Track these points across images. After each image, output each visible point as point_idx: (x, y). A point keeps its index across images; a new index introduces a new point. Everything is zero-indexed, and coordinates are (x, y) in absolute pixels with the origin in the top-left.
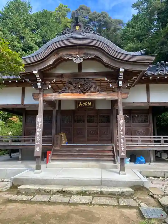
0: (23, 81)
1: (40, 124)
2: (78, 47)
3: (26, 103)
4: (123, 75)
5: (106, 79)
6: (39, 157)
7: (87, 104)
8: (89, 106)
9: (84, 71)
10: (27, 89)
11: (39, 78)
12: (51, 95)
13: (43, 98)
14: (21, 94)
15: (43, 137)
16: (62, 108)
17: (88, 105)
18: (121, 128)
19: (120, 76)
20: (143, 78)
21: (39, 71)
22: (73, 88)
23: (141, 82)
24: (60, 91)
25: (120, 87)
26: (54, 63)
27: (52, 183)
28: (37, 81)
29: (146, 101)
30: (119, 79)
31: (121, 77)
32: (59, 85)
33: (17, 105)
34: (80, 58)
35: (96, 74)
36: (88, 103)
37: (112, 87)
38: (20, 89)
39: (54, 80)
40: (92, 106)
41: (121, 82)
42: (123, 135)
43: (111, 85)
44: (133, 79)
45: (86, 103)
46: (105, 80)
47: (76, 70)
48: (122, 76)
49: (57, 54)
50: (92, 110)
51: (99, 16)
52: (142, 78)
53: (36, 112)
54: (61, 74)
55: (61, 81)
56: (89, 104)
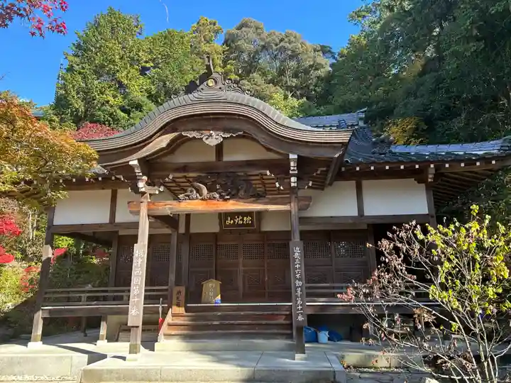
0: (113, 178)
1: (140, 260)
2: (211, 117)
3: (118, 219)
4: (297, 166)
5: (268, 173)
6: (137, 327)
7: (243, 220)
8: (247, 225)
9: (226, 158)
10: (121, 192)
11: (141, 174)
12: (163, 205)
13: (148, 210)
14: (110, 203)
15: (146, 291)
16: (193, 230)
17: (245, 222)
18: (298, 266)
19: (292, 168)
20: (343, 169)
21: (139, 160)
22: (205, 191)
23: (340, 176)
24: (181, 196)
25: (294, 187)
26: (169, 145)
27: (158, 377)
28: (138, 178)
29: (356, 214)
30: (291, 172)
31: (294, 170)
32: (182, 184)
33: (100, 225)
34: (217, 137)
35: (250, 164)
36: (245, 218)
37: (279, 188)
38: (109, 192)
39: (171, 177)
40: (252, 225)
41: (293, 179)
42: (300, 280)
43: (277, 185)
44: (319, 172)
45: (241, 218)
46: (266, 175)
47: (212, 157)
48: (296, 168)
49: (174, 130)
50: (254, 232)
51: (282, 40)
52: (340, 169)
53: (135, 239)
54: (182, 165)
55: (185, 177)
56: (247, 219)
